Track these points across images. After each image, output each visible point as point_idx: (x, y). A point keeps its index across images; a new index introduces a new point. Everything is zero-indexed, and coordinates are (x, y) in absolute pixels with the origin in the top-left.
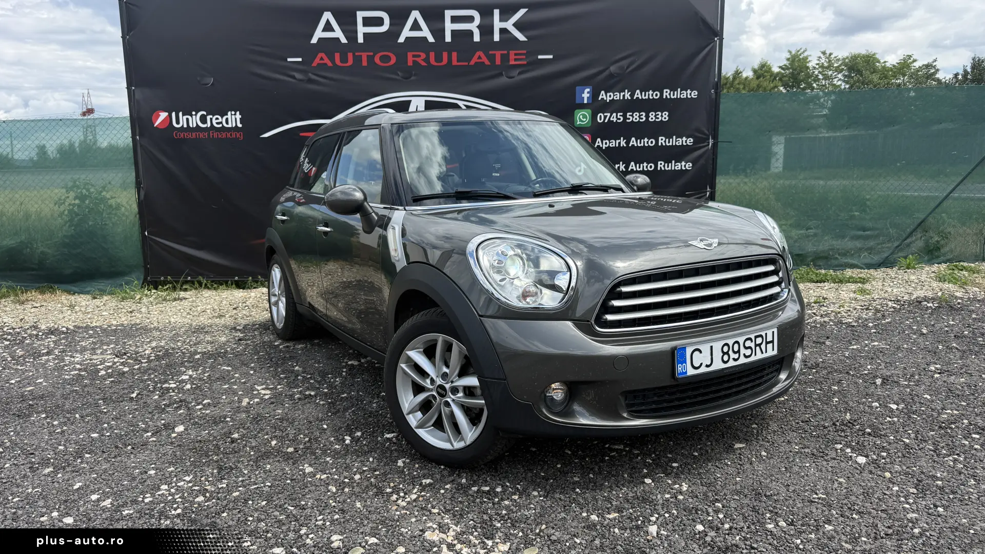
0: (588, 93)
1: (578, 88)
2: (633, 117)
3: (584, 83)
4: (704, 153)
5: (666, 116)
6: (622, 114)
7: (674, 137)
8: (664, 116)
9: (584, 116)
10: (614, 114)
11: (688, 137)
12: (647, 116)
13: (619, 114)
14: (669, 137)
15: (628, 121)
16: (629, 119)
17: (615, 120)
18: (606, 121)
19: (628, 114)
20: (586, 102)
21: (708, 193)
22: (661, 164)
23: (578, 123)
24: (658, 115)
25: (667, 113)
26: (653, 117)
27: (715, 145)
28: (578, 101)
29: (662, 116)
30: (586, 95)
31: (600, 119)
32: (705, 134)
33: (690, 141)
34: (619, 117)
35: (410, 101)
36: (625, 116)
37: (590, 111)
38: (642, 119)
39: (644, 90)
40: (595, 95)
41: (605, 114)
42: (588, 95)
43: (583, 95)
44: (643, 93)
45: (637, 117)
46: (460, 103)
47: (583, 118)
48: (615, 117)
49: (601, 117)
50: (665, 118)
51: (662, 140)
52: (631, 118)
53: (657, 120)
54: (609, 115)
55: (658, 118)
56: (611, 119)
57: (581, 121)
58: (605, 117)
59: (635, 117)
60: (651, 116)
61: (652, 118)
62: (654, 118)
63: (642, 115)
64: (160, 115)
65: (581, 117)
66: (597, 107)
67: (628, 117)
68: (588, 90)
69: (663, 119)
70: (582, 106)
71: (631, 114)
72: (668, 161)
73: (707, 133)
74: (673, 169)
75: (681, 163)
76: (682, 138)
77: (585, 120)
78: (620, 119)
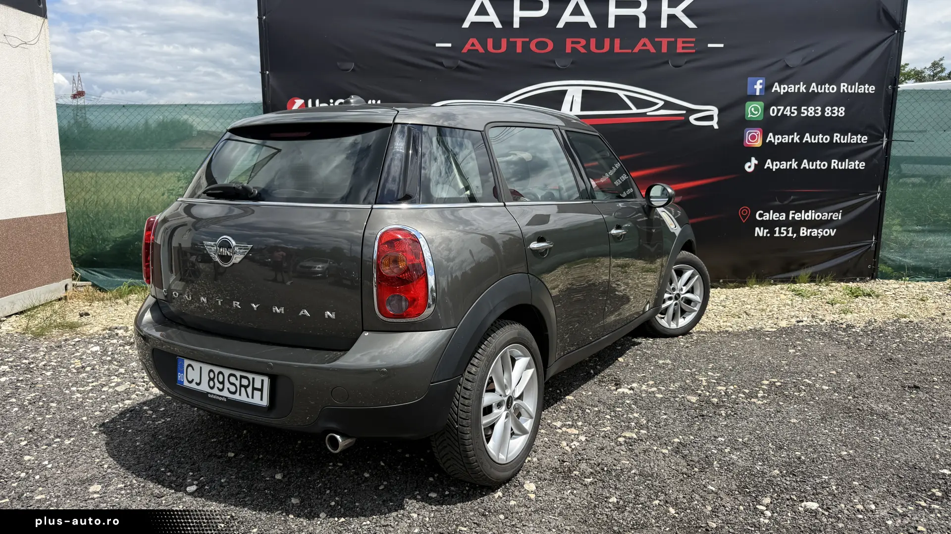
0: (761, 84)
1: (750, 79)
2: (808, 111)
3: (757, 74)
4: (878, 152)
5: (842, 112)
6: (796, 108)
7: (849, 134)
8: (841, 111)
9: (756, 109)
10: (788, 108)
11: (862, 135)
12: (823, 111)
13: (793, 108)
14: (844, 133)
15: (802, 115)
16: (804, 113)
17: (788, 114)
18: (779, 115)
19: (803, 108)
20: (758, 94)
21: (878, 195)
22: (835, 162)
23: (749, 116)
24: (834, 109)
25: (844, 109)
26: (829, 111)
27: (889, 144)
28: (749, 93)
29: (838, 111)
30: (758, 86)
31: (773, 113)
32: (879, 132)
33: (864, 140)
34: (793, 111)
35: (565, 92)
36: (799, 110)
37: (762, 104)
38: (818, 113)
39: (821, 83)
40: (768, 87)
41: (779, 107)
42: (761, 87)
43: (755, 87)
44: (819, 86)
45: (812, 111)
46: (621, 94)
47: (755, 111)
48: (789, 111)
49: (773, 111)
50: (841, 114)
51: (837, 137)
52: (806, 112)
53: (833, 115)
54: (782, 108)
55: (834, 113)
56: (785, 113)
57: (752, 114)
58: (779, 110)
59: (810, 111)
60: (827, 111)
61: (828, 114)
62: (830, 113)
63: (818, 109)
64: (295, 102)
65: (753, 109)
66: (770, 99)
67: (803, 111)
68: (761, 81)
69: (840, 115)
70: (753, 98)
71: (806, 108)
72: (841, 159)
73: (882, 131)
74: (846, 168)
75: (855, 162)
76: (857, 135)
77: (756, 113)
78: (793, 113)
